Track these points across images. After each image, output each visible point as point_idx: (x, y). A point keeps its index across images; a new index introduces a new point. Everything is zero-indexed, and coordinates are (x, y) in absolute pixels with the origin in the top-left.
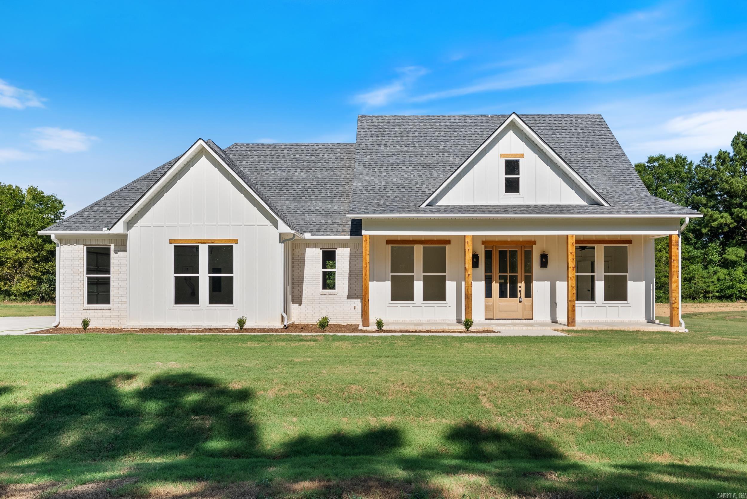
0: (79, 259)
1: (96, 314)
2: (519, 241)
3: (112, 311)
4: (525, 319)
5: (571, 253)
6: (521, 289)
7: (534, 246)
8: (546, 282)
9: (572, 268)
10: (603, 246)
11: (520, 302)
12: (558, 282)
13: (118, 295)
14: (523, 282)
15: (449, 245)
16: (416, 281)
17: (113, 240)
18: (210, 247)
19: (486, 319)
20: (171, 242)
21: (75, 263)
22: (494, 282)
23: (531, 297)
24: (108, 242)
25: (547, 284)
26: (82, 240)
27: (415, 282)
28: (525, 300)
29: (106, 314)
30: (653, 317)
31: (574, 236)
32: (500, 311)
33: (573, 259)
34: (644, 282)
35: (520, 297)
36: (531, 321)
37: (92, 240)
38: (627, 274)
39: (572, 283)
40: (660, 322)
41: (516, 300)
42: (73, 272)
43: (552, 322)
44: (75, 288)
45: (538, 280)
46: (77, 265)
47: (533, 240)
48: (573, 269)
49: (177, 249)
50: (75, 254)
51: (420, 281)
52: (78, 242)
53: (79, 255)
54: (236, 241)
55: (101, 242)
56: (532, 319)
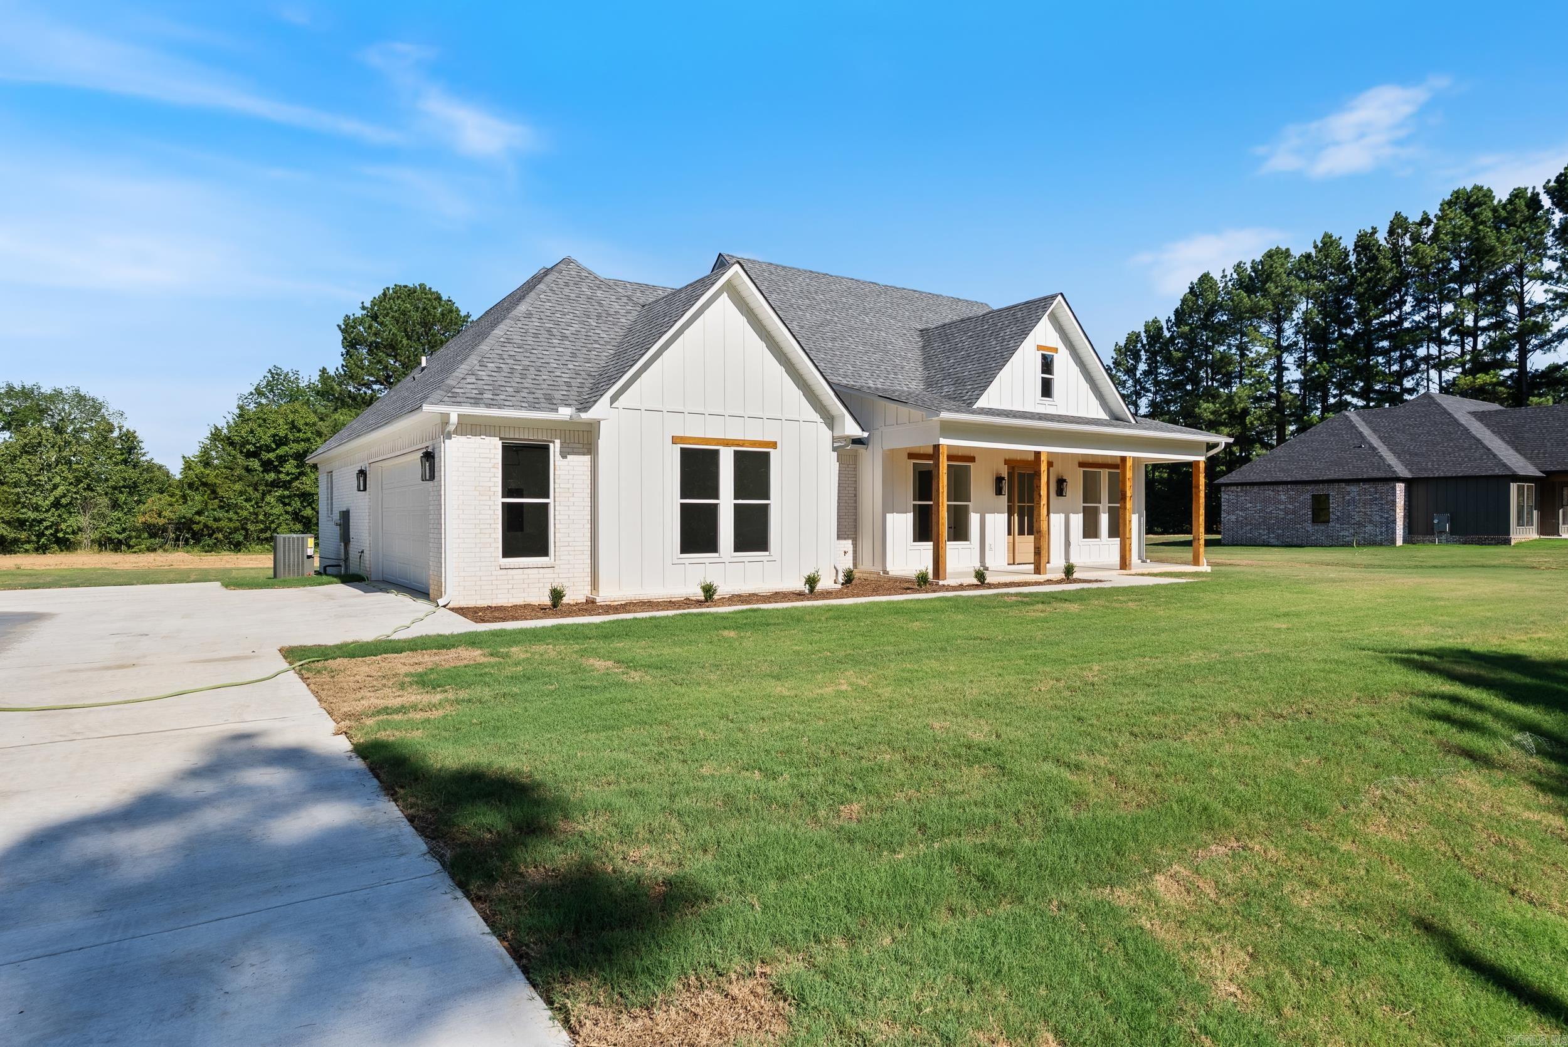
0: (490, 465)
1: (526, 576)
3: (556, 570)
7: (1051, 469)
8: (1061, 514)
10: (1107, 470)
12: (1071, 516)
13: (569, 539)
15: (975, 460)
17: (558, 432)
18: (736, 452)
20: (675, 440)
21: (482, 474)
22: (1015, 515)
24: (549, 435)
25: (1063, 516)
26: (498, 429)
29: (546, 576)
30: (1143, 556)
37: (512, 429)
42: (477, 493)
44: (482, 526)
45: (1055, 512)
46: (488, 479)
47: (1051, 460)
49: (684, 453)
50: (482, 456)
52: (488, 431)
53: (490, 459)
54: (774, 445)
55: (536, 434)
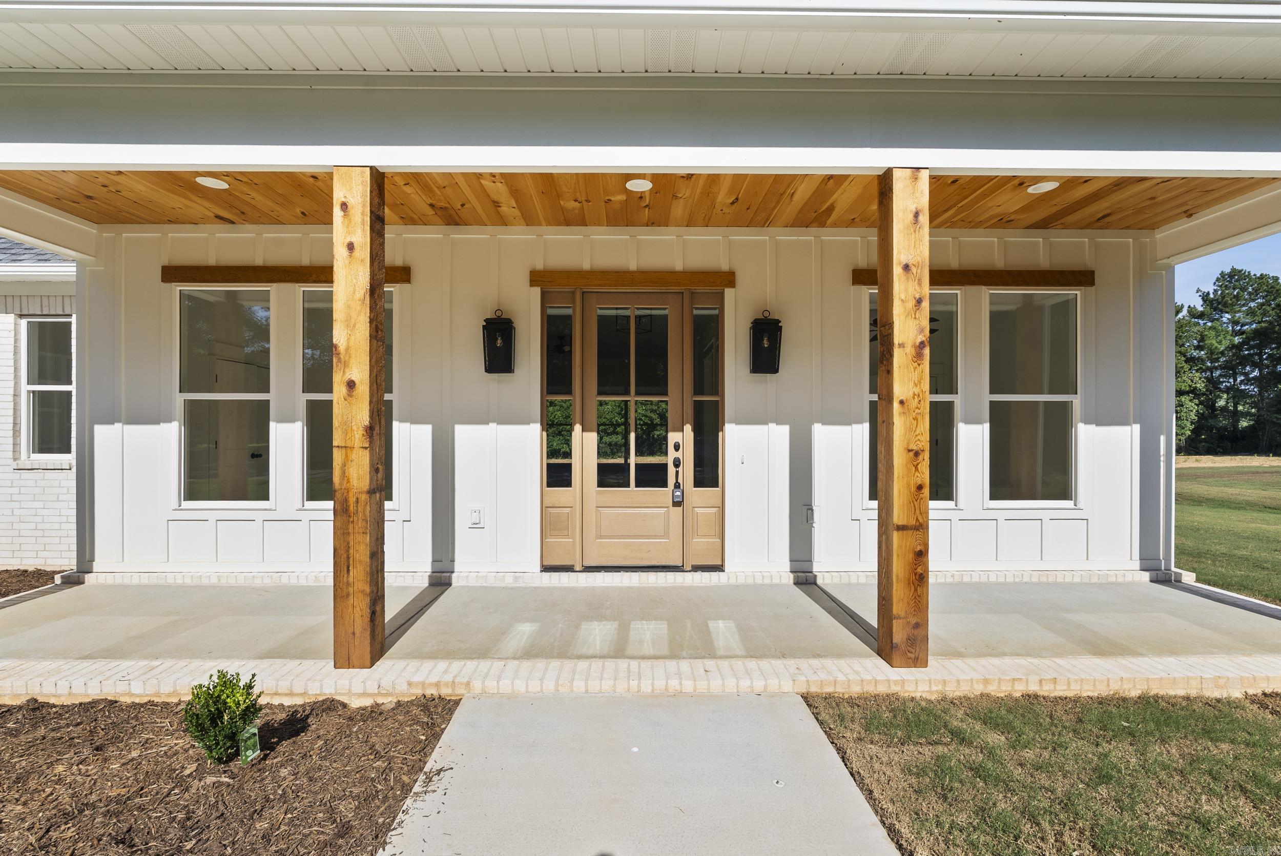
2: (673, 273)
4: (696, 568)
5: (906, 268)
6: (679, 454)
7: (729, 293)
8: (772, 426)
9: (910, 350)
10: (985, 294)
11: (677, 504)
12: (818, 430)
14: (688, 428)
15: (405, 286)
16: (280, 421)
19: (546, 569)
22: (578, 428)
23: (715, 485)
25: (775, 435)
27: (272, 425)
28: (698, 496)
30: (1168, 560)
31: (925, 176)
32: (601, 537)
33: (919, 301)
34: (1137, 428)
35: (677, 485)
36: (715, 576)
38: (1076, 401)
39: (910, 430)
40: (1198, 580)
41: (664, 494)
43: (797, 583)
45: (740, 421)
47: (725, 267)
48: (919, 355)
51: (292, 420)
56: (719, 568)
